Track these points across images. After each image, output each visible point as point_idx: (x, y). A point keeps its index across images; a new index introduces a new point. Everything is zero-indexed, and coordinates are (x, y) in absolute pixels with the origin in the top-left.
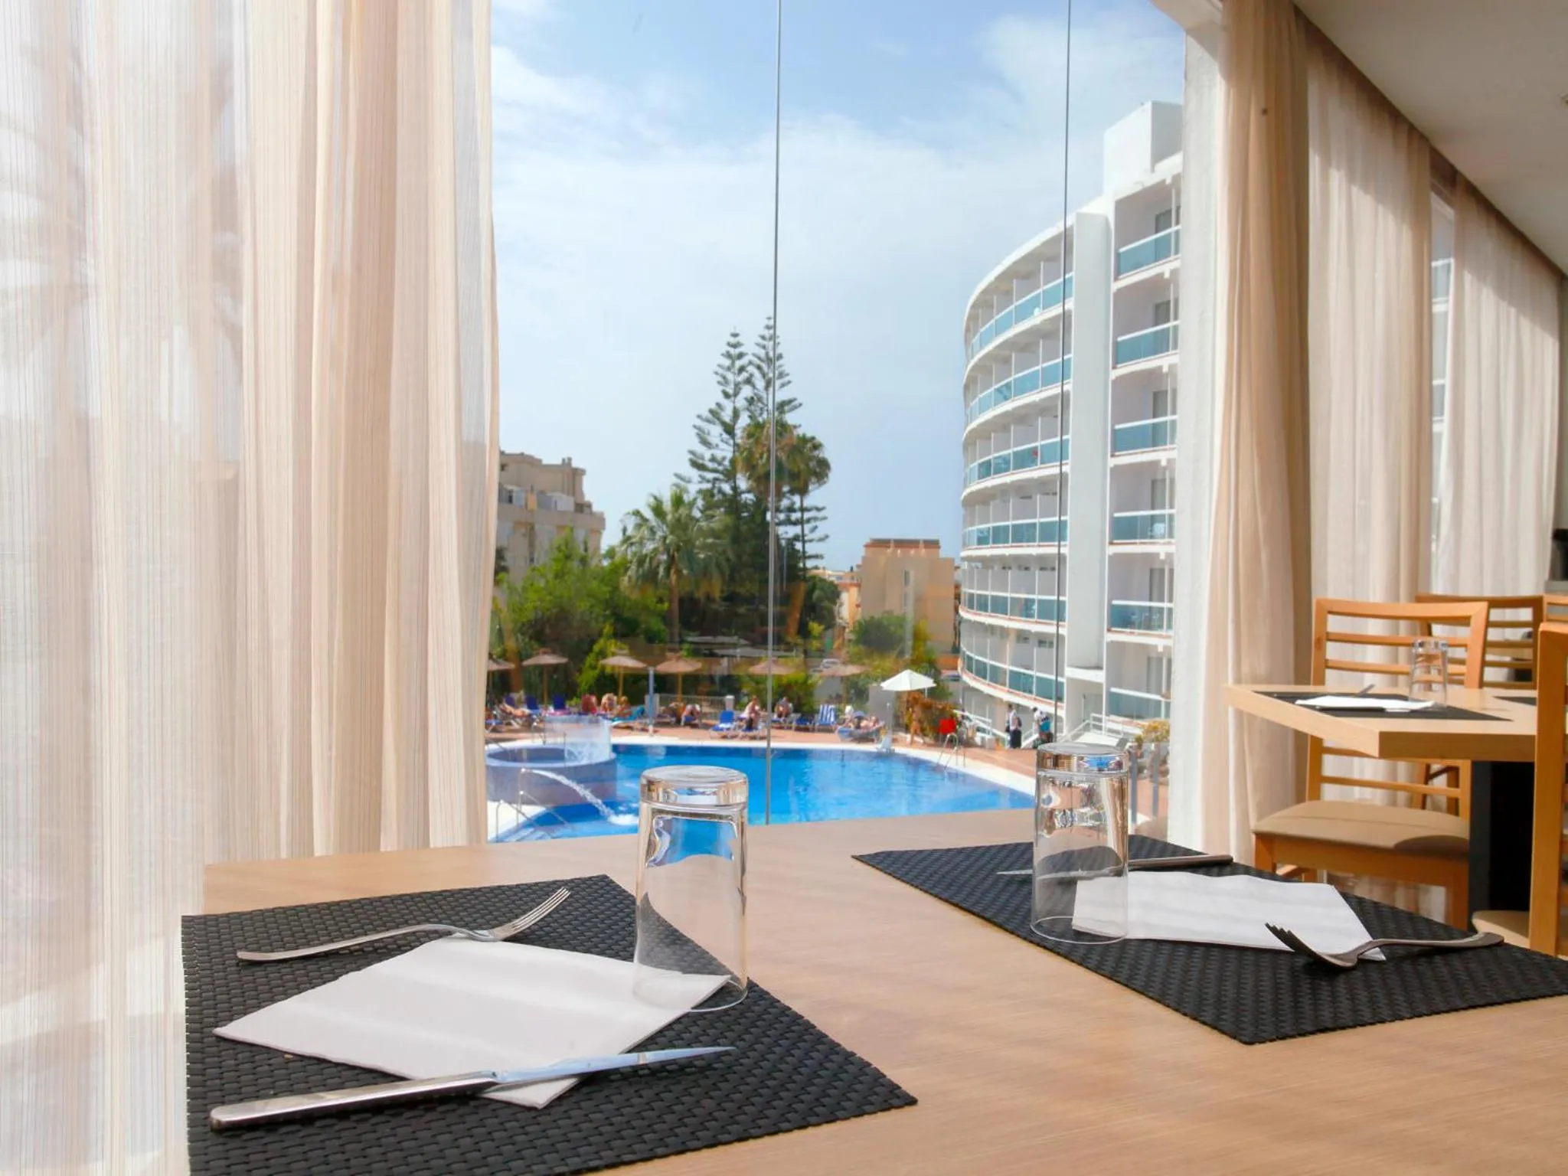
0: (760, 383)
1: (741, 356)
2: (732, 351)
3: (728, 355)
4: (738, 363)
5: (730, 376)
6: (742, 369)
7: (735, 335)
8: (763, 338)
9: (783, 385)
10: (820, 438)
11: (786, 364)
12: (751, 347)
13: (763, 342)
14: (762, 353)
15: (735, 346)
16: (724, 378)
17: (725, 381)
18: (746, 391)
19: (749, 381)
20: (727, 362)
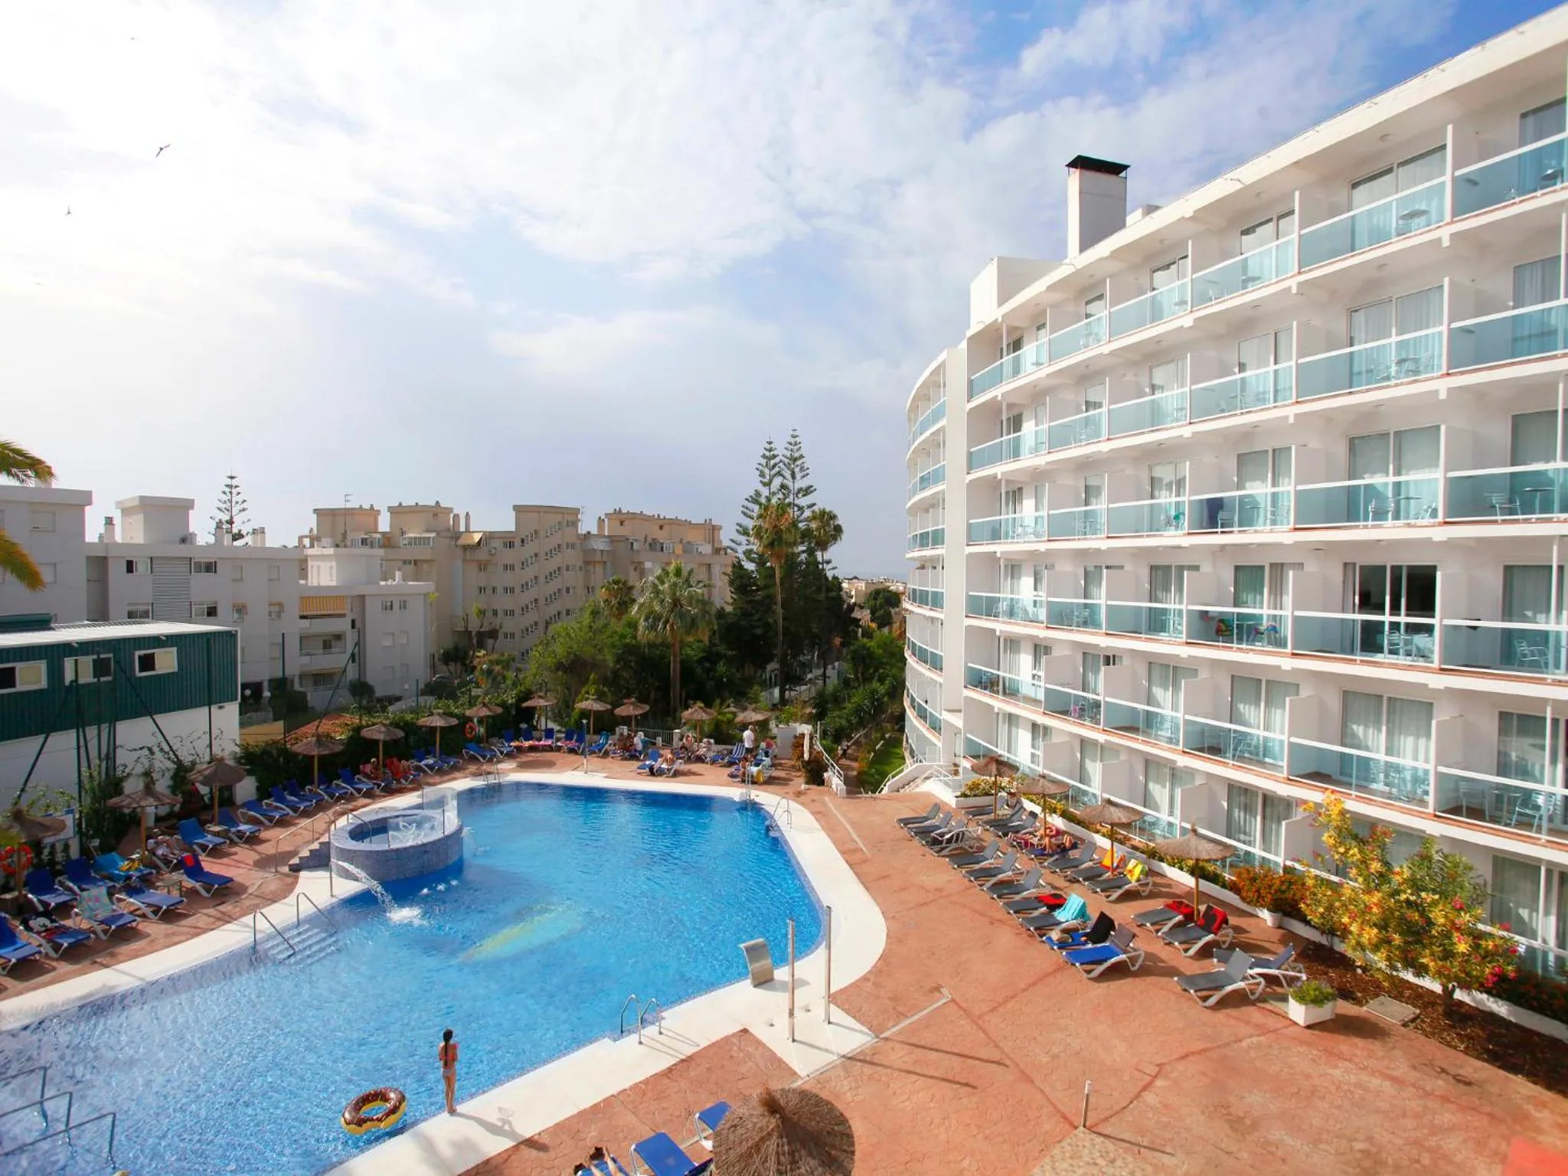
0: (787, 474)
1: (774, 456)
2: (767, 454)
3: (764, 456)
4: (772, 462)
5: (767, 471)
6: (774, 466)
7: (770, 443)
8: (790, 444)
9: (804, 477)
10: (836, 512)
11: (808, 462)
12: (781, 450)
13: (790, 447)
14: (788, 454)
15: (770, 450)
16: (762, 472)
17: (762, 475)
18: (777, 482)
19: (779, 474)
20: (764, 462)
